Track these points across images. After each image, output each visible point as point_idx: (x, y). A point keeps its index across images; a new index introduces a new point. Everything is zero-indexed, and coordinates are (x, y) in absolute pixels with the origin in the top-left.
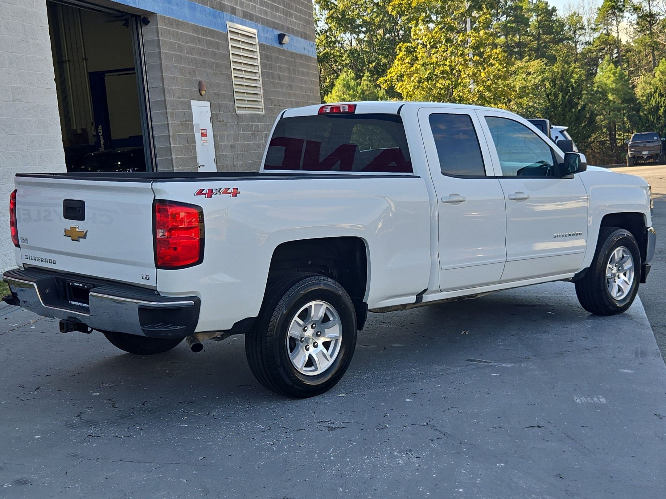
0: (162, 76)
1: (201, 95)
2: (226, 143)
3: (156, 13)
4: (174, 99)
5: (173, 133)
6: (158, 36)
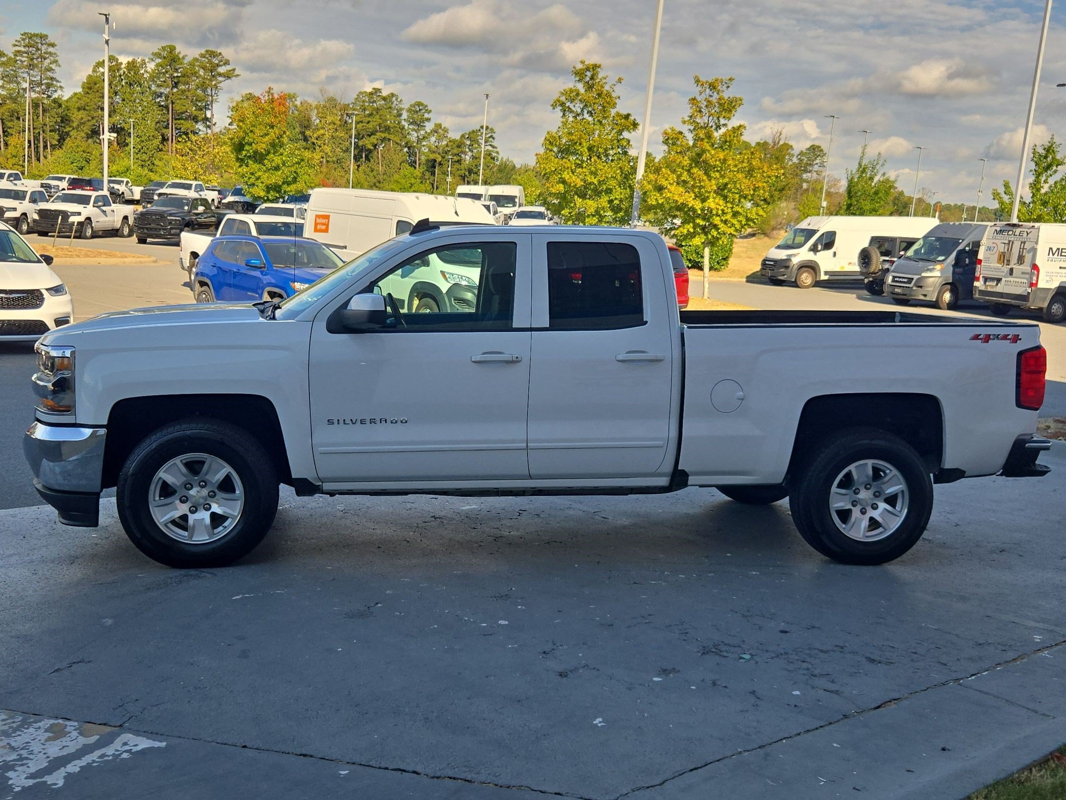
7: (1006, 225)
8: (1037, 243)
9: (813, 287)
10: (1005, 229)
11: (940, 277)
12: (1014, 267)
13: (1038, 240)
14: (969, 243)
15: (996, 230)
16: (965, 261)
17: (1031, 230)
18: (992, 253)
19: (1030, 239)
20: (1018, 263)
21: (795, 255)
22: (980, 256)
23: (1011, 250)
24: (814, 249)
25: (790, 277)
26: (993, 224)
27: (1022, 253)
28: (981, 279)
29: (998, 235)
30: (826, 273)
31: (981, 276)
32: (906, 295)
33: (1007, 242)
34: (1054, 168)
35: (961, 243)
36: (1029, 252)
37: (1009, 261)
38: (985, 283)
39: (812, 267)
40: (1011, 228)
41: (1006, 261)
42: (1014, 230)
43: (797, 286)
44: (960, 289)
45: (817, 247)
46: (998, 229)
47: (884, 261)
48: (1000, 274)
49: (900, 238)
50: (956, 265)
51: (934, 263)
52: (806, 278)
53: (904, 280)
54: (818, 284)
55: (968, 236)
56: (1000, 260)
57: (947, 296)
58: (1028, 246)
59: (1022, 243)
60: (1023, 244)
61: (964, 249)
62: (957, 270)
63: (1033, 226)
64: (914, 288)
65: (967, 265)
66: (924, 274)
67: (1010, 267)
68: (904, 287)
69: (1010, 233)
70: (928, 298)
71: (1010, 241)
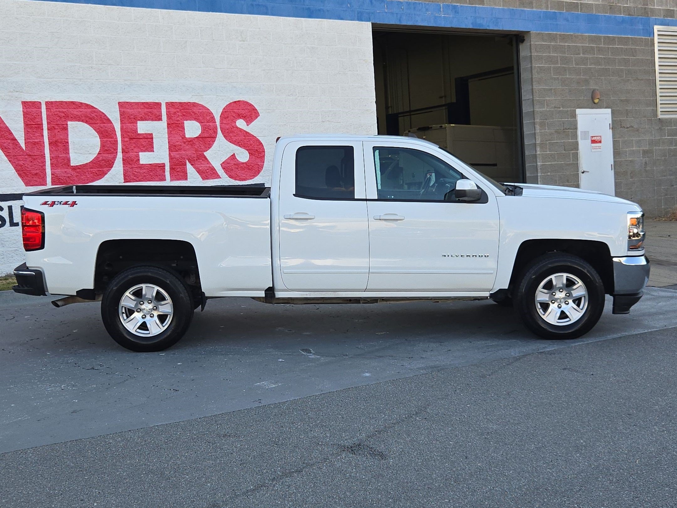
0: (532, 89)
1: (595, 103)
2: (634, 149)
3: (530, 32)
4: (548, 109)
5: (541, 141)
6: (531, 52)
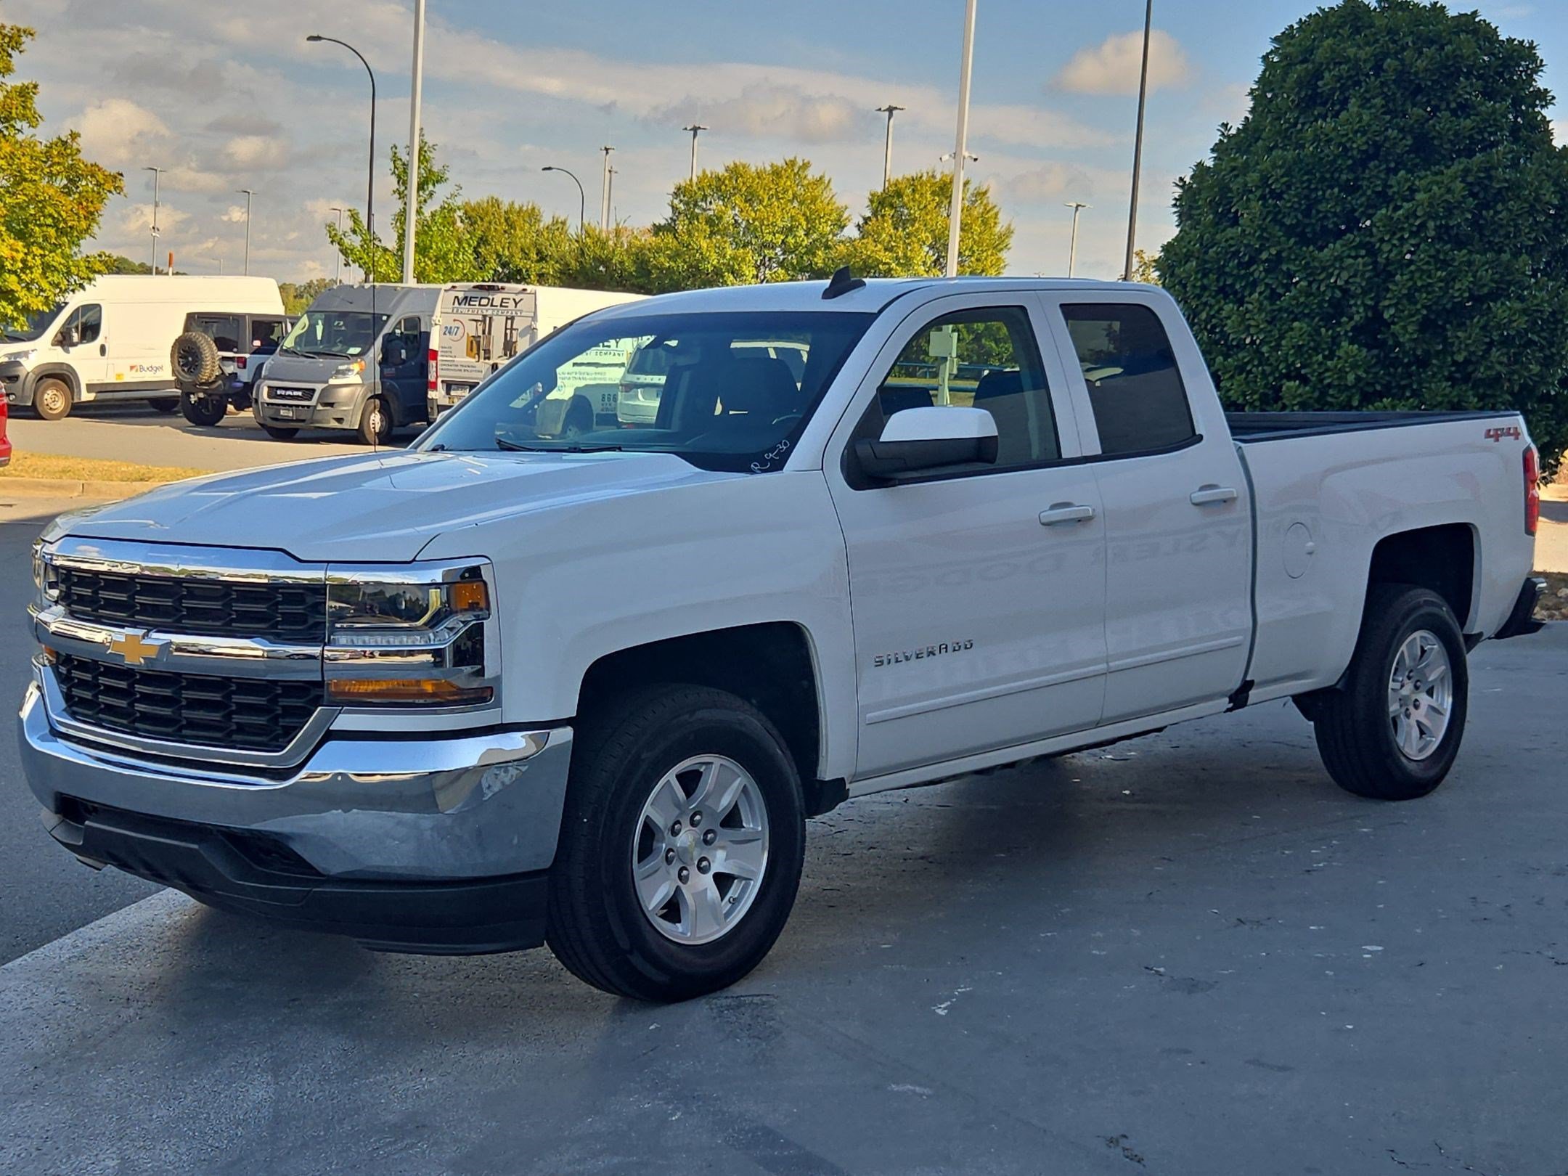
7: (474, 287)
8: (534, 318)
9: (68, 416)
10: (469, 295)
11: (362, 385)
12: (498, 361)
13: (535, 313)
14: (400, 322)
15: (457, 297)
16: (401, 354)
17: (521, 296)
18: (455, 338)
19: (521, 311)
20: (506, 355)
21: (26, 354)
22: (434, 344)
23: (490, 333)
24: (64, 340)
25: (23, 398)
26: (449, 285)
27: (511, 337)
28: (440, 385)
29: (463, 306)
30: (90, 387)
31: (440, 380)
32: (303, 421)
33: (480, 318)
34: (431, 187)
35: (386, 322)
36: (522, 335)
37: (487, 352)
38: (448, 393)
39: (62, 377)
40: (484, 294)
41: (482, 352)
42: (491, 297)
43: (39, 417)
44: (394, 406)
45: (71, 337)
46: (461, 295)
47: (224, 359)
48: (474, 375)
49: (251, 315)
50: (383, 363)
51: (345, 360)
52: (53, 399)
53: (296, 393)
54: (78, 410)
55: (396, 306)
56: (472, 350)
57: (376, 420)
58: (520, 324)
59: (507, 319)
60: (509, 322)
61: (394, 332)
62: (388, 371)
63: (525, 290)
64: (320, 407)
65: (404, 362)
66: (332, 381)
67: (491, 362)
68: (297, 406)
69: (484, 302)
70: (345, 426)
71: (485, 316)
